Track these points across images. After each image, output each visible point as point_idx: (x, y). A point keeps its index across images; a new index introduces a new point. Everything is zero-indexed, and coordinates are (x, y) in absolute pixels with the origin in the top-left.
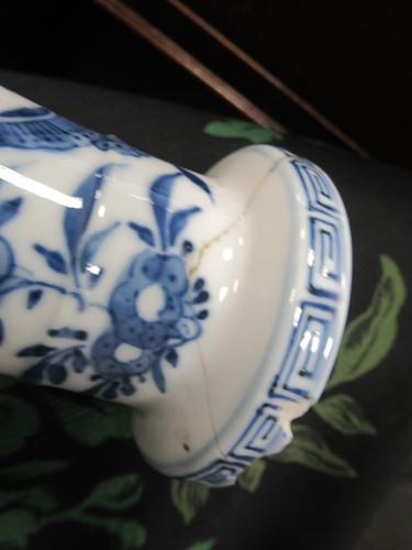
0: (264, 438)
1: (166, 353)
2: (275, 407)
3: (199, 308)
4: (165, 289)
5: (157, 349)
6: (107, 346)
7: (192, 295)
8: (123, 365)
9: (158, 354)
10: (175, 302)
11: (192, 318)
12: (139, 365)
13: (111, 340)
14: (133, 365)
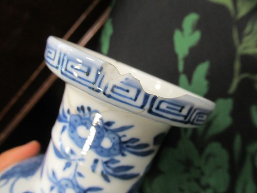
0: (128, 91)
1: (107, 127)
2: (106, 88)
3: (86, 111)
4: (79, 125)
5: (104, 131)
6: (102, 151)
7: (81, 113)
8: (113, 145)
9: (107, 130)
10: (84, 121)
11: (90, 115)
12: (114, 138)
13: (99, 149)
14: (114, 141)
